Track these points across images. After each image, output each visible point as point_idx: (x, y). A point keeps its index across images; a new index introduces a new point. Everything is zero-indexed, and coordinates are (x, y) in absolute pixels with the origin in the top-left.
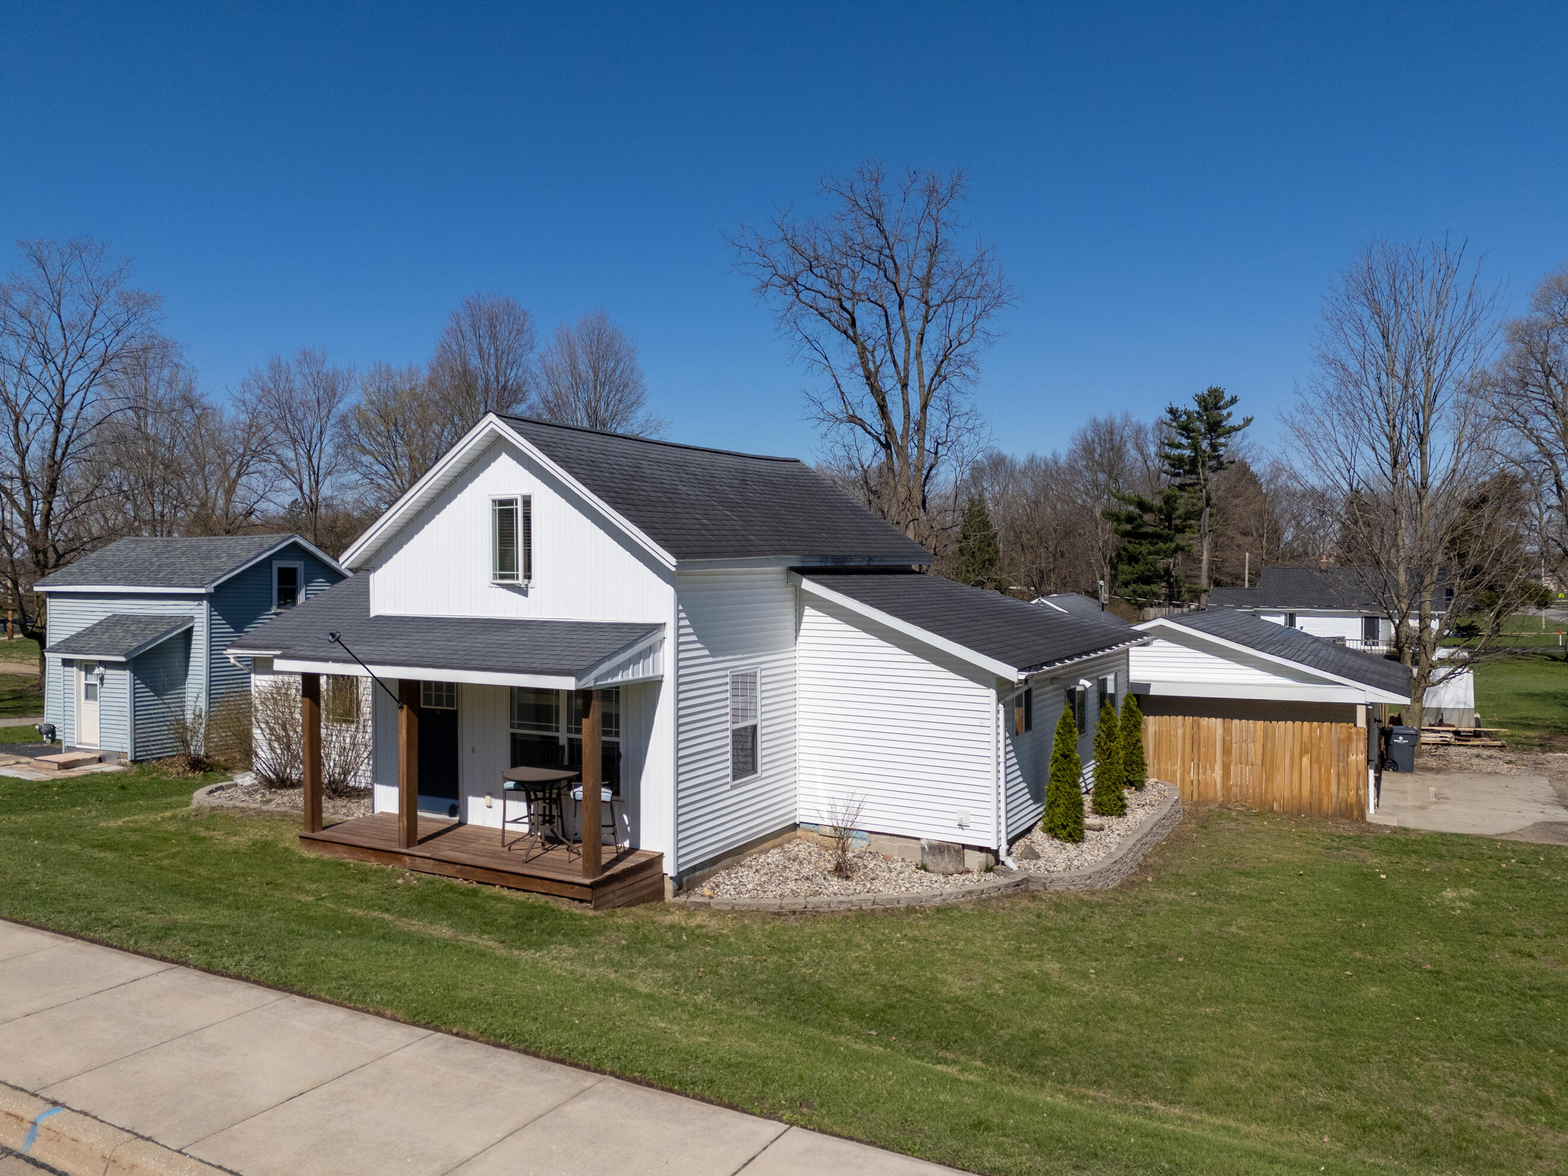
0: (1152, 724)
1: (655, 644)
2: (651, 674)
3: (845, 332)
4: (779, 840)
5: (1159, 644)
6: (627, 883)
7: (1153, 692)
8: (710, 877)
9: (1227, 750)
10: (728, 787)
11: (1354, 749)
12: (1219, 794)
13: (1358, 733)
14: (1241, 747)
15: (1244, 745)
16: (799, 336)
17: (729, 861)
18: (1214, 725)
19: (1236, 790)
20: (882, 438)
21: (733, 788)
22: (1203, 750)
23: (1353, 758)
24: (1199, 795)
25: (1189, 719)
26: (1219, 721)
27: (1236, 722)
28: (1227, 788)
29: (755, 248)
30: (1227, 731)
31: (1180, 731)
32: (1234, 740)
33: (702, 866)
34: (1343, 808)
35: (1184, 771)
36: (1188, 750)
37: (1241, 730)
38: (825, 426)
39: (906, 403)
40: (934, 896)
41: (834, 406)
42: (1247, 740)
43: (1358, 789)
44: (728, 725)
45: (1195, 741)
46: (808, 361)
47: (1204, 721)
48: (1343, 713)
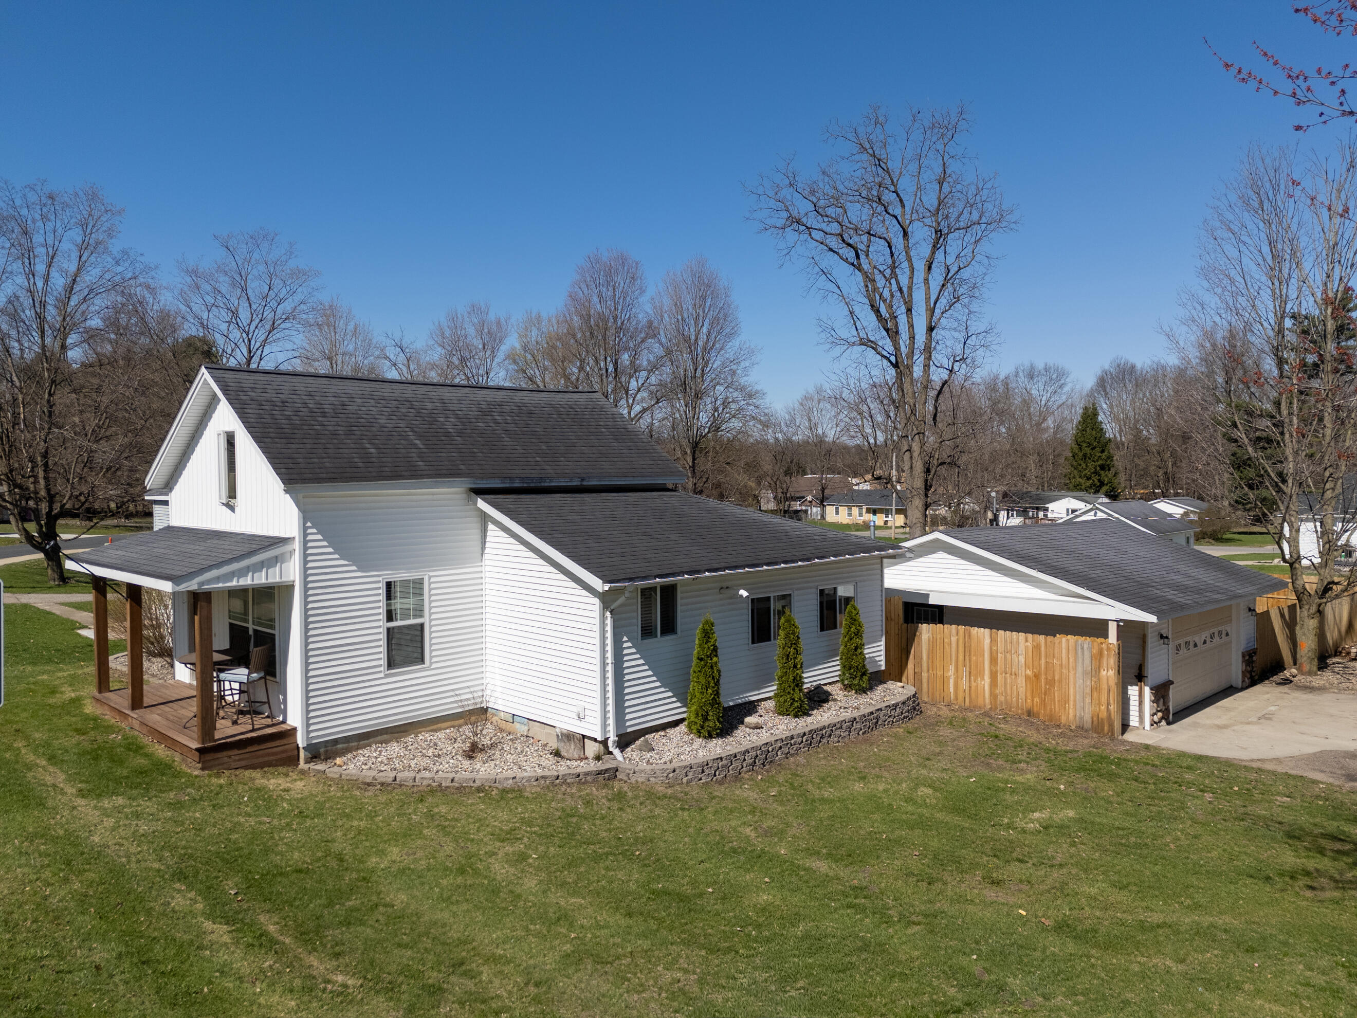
0: (926, 631)
1: (282, 554)
2: (278, 580)
3: (853, 264)
4: (457, 723)
5: (941, 556)
6: (247, 750)
7: (932, 601)
8: (358, 749)
9: (994, 660)
10: (382, 675)
11: (1105, 664)
12: (987, 701)
13: (1108, 649)
14: (1005, 657)
15: (1008, 655)
16: (817, 269)
17: (385, 737)
18: (982, 634)
19: (1002, 698)
20: (893, 359)
21: (387, 676)
22: (974, 658)
23: (1104, 673)
24: (970, 702)
25: (962, 628)
26: (987, 631)
27: (1001, 632)
28: (994, 696)
29: (771, 194)
30: (993, 641)
31: (954, 639)
32: (1000, 651)
33: (347, 739)
34: (1095, 722)
35: (957, 677)
36: (961, 658)
37: (1006, 641)
38: (838, 350)
39: (911, 326)
40: (507, 779)
41: (848, 333)
42: (1011, 651)
43: (1108, 704)
44: (381, 623)
45: (967, 649)
46: (822, 292)
47: (975, 631)
48: (1096, 628)
